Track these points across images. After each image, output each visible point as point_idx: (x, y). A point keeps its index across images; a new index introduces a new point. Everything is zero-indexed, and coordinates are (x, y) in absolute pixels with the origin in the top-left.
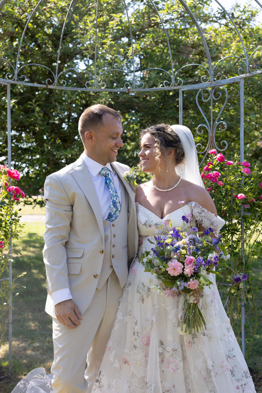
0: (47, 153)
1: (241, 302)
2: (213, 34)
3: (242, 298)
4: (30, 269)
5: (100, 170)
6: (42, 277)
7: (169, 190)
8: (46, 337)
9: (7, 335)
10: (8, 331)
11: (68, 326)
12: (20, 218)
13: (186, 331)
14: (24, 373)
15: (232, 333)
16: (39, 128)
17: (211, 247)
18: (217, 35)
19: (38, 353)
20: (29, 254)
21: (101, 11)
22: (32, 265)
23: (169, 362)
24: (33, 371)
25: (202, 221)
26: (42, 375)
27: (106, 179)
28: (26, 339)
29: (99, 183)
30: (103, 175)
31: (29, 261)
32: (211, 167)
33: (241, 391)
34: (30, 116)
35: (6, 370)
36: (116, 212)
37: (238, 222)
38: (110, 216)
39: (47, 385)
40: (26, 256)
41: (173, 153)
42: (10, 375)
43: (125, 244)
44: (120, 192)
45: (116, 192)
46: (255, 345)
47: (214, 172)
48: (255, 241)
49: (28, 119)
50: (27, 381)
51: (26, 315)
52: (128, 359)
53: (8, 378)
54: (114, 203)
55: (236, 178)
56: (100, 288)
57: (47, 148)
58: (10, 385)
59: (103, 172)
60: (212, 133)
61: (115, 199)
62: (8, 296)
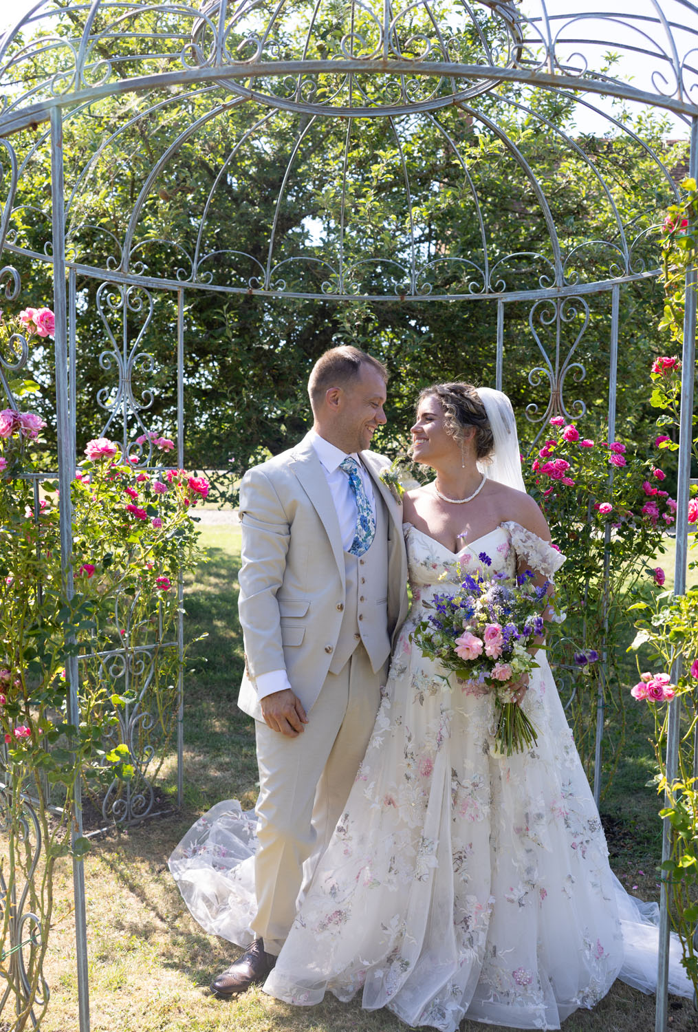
0: (248, 406)
1: (597, 700)
2: (573, 178)
3: (600, 693)
4: (211, 620)
5: (342, 461)
6: (233, 634)
7: (466, 500)
8: (242, 747)
9: (174, 740)
10: (175, 733)
11: (285, 733)
12: (199, 536)
13: (502, 752)
14: (204, 807)
15: (575, 755)
16: (232, 359)
17: (532, 603)
18: (580, 179)
19: (227, 774)
20: (209, 589)
21: (354, 138)
22: (214, 611)
23: (465, 806)
24: (219, 804)
25: (527, 556)
26: (235, 811)
27: (351, 479)
28: (205, 749)
29: (338, 485)
30: (346, 471)
31: (207, 603)
32: (553, 448)
33: (580, 853)
34: (216, 335)
35: (173, 801)
36: (366, 537)
37: (599, 554)
38: (356, 544)
39: (245, 829)
40: (203, 593)
41: (472, 436)
42: (179, 808)
43: (381, 594)
44: (374, 503)
45: (368, 503)
46: (623, 776)
47: (558, 461)
48: (630, 589)
49: (212, 340)
50: (210, 821)
51: (204, 705)
52: (394, 798)
53: (177, 813)
54: (364, 522)
55: (598, 473)
56: (337, 672)
57: (248, 397)
58: (181, 825)
59: (347, 466)
60: (558, 386)
61: (365, 515)
62: (175, 673)
